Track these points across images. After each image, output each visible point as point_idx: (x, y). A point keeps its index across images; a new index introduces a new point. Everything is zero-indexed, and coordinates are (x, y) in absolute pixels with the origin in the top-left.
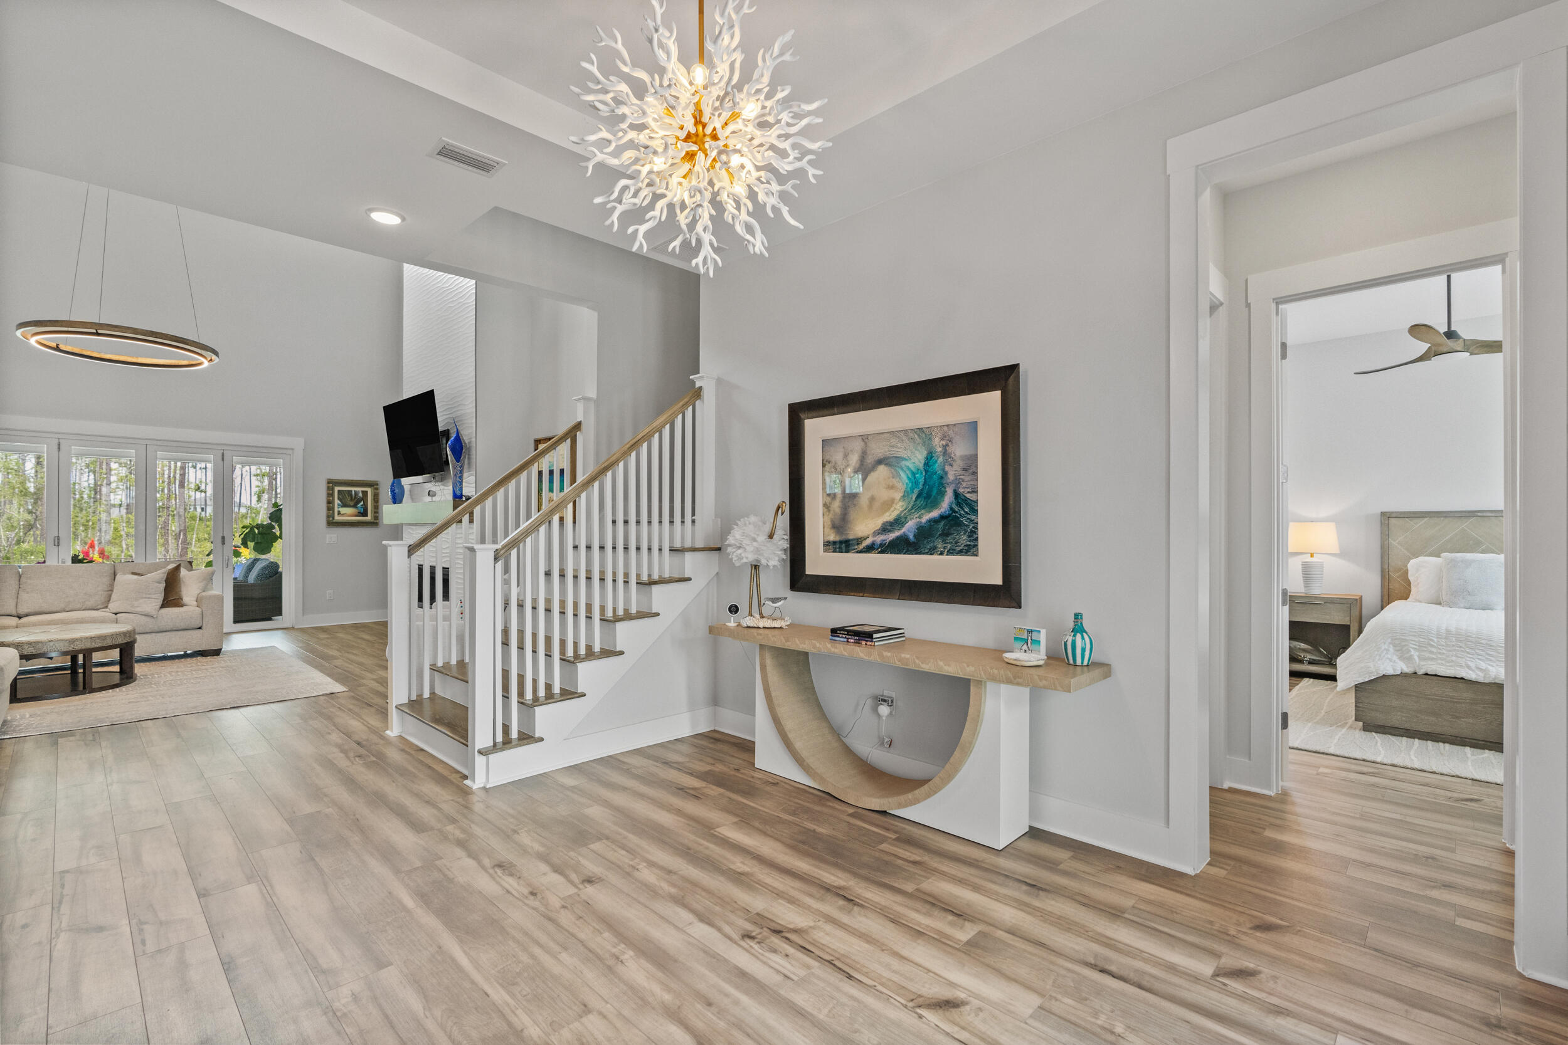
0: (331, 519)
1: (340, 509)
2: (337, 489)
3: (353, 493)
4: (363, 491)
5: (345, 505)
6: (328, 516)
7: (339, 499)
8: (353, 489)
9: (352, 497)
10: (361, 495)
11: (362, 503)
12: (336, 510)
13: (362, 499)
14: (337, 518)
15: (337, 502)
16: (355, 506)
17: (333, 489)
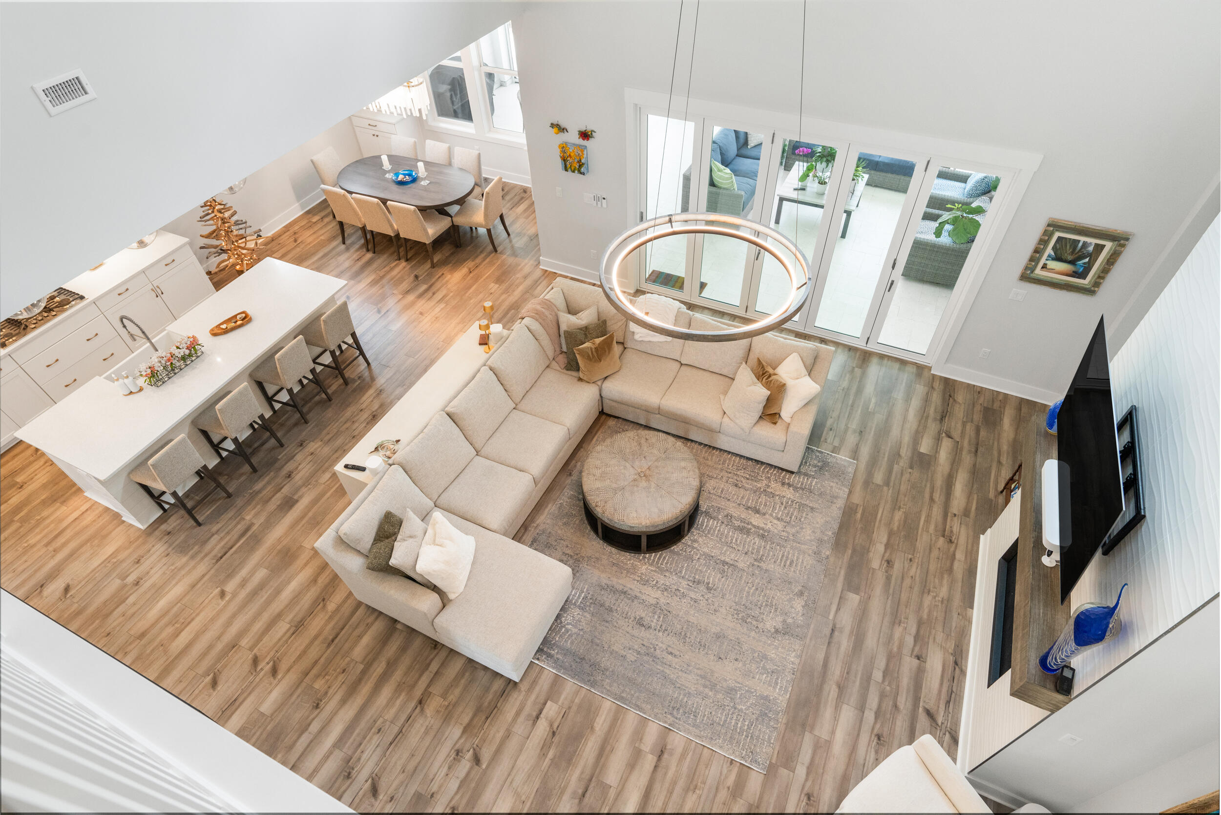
0: (1029, 272)
1: (1048, 262)
2: (1057, 234)
3: (1080, 244)
4: (1097, 245)
5: (1058, 258)
6: (1026, 268)
7: (1054, 248)
8: (1082, 239)
9: (1074, 249)
10: (1091, 249)
11: (1087, 260)
12: (1043, 261)
13: (1090, 255)
14: (1039, 272)
15: (1049, 251)
16: (1072, 262)
17: (1051, 235)
